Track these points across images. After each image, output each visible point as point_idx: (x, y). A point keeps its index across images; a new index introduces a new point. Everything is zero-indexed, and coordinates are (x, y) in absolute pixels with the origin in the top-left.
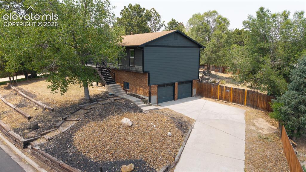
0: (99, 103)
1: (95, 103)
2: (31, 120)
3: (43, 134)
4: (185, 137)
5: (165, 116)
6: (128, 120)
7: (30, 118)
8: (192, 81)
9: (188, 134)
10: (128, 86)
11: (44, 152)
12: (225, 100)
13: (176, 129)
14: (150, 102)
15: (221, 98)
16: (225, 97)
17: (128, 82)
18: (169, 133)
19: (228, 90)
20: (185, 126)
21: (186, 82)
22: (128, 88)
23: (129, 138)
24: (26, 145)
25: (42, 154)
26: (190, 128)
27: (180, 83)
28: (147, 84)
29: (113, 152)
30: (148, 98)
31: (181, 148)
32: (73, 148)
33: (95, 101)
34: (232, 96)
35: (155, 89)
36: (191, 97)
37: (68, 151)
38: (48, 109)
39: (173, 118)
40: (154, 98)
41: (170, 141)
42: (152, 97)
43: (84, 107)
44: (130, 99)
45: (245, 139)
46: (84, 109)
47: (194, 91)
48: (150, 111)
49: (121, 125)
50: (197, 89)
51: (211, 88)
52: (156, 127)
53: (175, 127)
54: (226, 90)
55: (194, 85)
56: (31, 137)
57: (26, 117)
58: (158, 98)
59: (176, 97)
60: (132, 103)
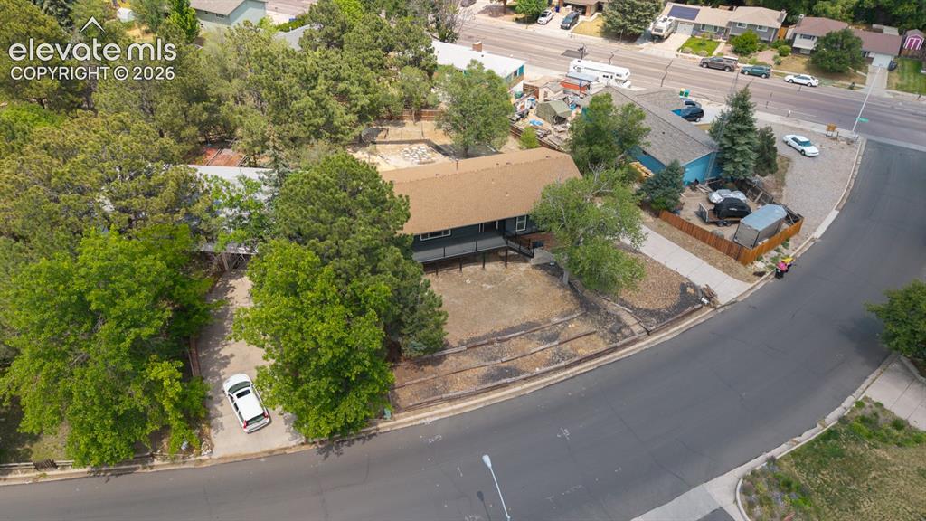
2: (597, 330)
38: (580, 315)
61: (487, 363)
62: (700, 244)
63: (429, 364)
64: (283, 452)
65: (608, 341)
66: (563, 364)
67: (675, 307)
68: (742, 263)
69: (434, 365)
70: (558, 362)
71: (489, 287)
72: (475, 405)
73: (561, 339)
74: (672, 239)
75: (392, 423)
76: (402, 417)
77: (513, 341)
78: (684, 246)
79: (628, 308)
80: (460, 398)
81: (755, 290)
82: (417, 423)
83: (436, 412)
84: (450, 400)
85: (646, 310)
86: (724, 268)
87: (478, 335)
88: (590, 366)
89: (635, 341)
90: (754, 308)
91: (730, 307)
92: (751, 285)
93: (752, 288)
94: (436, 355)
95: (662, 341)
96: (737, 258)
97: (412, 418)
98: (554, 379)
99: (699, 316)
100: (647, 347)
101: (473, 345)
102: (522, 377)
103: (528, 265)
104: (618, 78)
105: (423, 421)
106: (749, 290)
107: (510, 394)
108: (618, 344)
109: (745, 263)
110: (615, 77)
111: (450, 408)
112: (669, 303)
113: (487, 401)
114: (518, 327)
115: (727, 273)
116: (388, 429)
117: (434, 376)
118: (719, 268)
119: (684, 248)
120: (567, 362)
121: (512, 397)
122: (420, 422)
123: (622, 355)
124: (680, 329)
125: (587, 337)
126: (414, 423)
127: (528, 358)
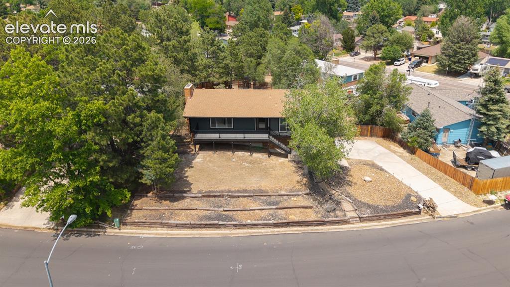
2: (314, 207)
3: (344, 210)
5: (359, 165)
9: (388, 172)
13: (381, 171)
20: (379, 167)
23: (384, 187)
25: (374, 216)
26: (382, 168)
32: (377, 205)
37: (380, 208)
39: (365, 164)
52: (375, 175)
53: (378, 170)
61: (211, 209)
62: (441, 174)
63: (167, 200)
64: (32, 229)
65: (319, 216)
66: (271, 222)
67: (393, 207)
68: (475, 192)
69: (171, 201)
70: (269, 220)
71: (247, 165)
72: (186, 234)
73: (280, 206)
74: (419, 169)
75: (118, 231)
76: (127, 229)
77: (241, 199)
78: (427, 174)
79: (350, 199)
80: (177, 226)
81: (481, 212)
82: (135, 235)
83: (155, 232)
84: (169, 226)
85: (365, 204)
86: (455, 193)
87: (217, 189)
88: (296, 231)
89: (345, 222)
90: (472, 223)
91: (449, 219)
92: (476, 209)
93: (478, 211)
94: (176, 195)
95: (371, 228)
96: (470, 188)
97: (134, 231)
98: (262, 232)
99: (416, 219)
100: (355, 229)
101: (208, 196)
102: (233, 223)
103: (287, 159)
104: (429, 86)
105: (141, 235)
106: (474, 212)
107: (219, 234)
108: (327, 219)
109: (477, 193)
110: (426, 85)
111: (166, 232)
112: (389, 203)
113: (197, 234)
114: (250, 190)
115: (457, 197)
116: (113, 234)
117: (167, 208)
118: (452, 192)
119: (426, 175)
120: (275, 222)
121: (220, 236)
122: (138, 235)
123: (329, 229)
124: (393, 224)
125: (304, 209)
126: (133, 235)
127: (247, 212)
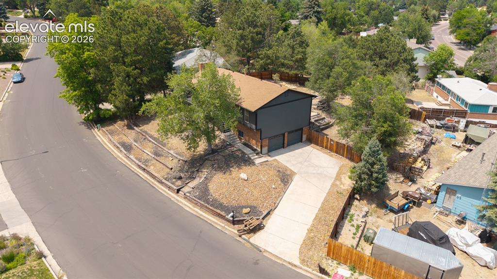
0: (220, 153)
1: (216, 153)
2: (173, 170)
3: (187, 184)
4: (285, 189)
5: (273, 168)
6: (245, 175)
7: (172, 169)
8: (302, 129)
9: (287, 186)
10: (243, 134)
11: (194, 198)
12: (330, 150)
13: (280, 182)
14: (261, 153)
15: (326, 148)
16: (330, 148)
17: (242, 131)
18: (273, 186)
19: (332, 143)
20: (287, 179)
21: (296, 131)
22: (243, 136)
23: (246, 190)
24: (178, 191)
25: (193, 199)
26: (290, 182)
27: (289, 133)
28: (259, 139)
29: (237, 200)
30: (259, 150)
31: (280, 198)
32: (211, 195)
33: (216, 152)
34: (335, 148)
35: (266, 142)
36: (300, 143)
37: (209, 198)
38: (182, 160)
39: (279, 171)
40: (265, 150)
41: (273, 192)
42: (263, 149)
43: (208, 158)
44: (245, 151)
45: (327, 192)
46: (209, 160)
47: (304, 137)
48: (261, 164)
49: (239, 179)
50: (307, 136)
51: (319, 137)
52: (265, 180)
53: (279, 180)
54: (330, 142)
55: (304, 132)
56: (180, 186)
57: (168, 167)
58: (268, 149)
59: (285, 145)
60: (246, 156)
69: (128, 128)
70: (140, 161)
73: (159, 158)
79: (204, 180)
88: (145, 177)
99: (223, 225)
108: (164, 181)
112: (222, 200)
120: (140, 164)
123: (161, 189)
